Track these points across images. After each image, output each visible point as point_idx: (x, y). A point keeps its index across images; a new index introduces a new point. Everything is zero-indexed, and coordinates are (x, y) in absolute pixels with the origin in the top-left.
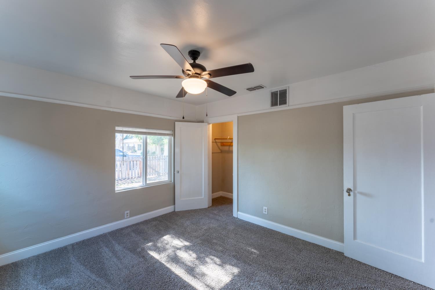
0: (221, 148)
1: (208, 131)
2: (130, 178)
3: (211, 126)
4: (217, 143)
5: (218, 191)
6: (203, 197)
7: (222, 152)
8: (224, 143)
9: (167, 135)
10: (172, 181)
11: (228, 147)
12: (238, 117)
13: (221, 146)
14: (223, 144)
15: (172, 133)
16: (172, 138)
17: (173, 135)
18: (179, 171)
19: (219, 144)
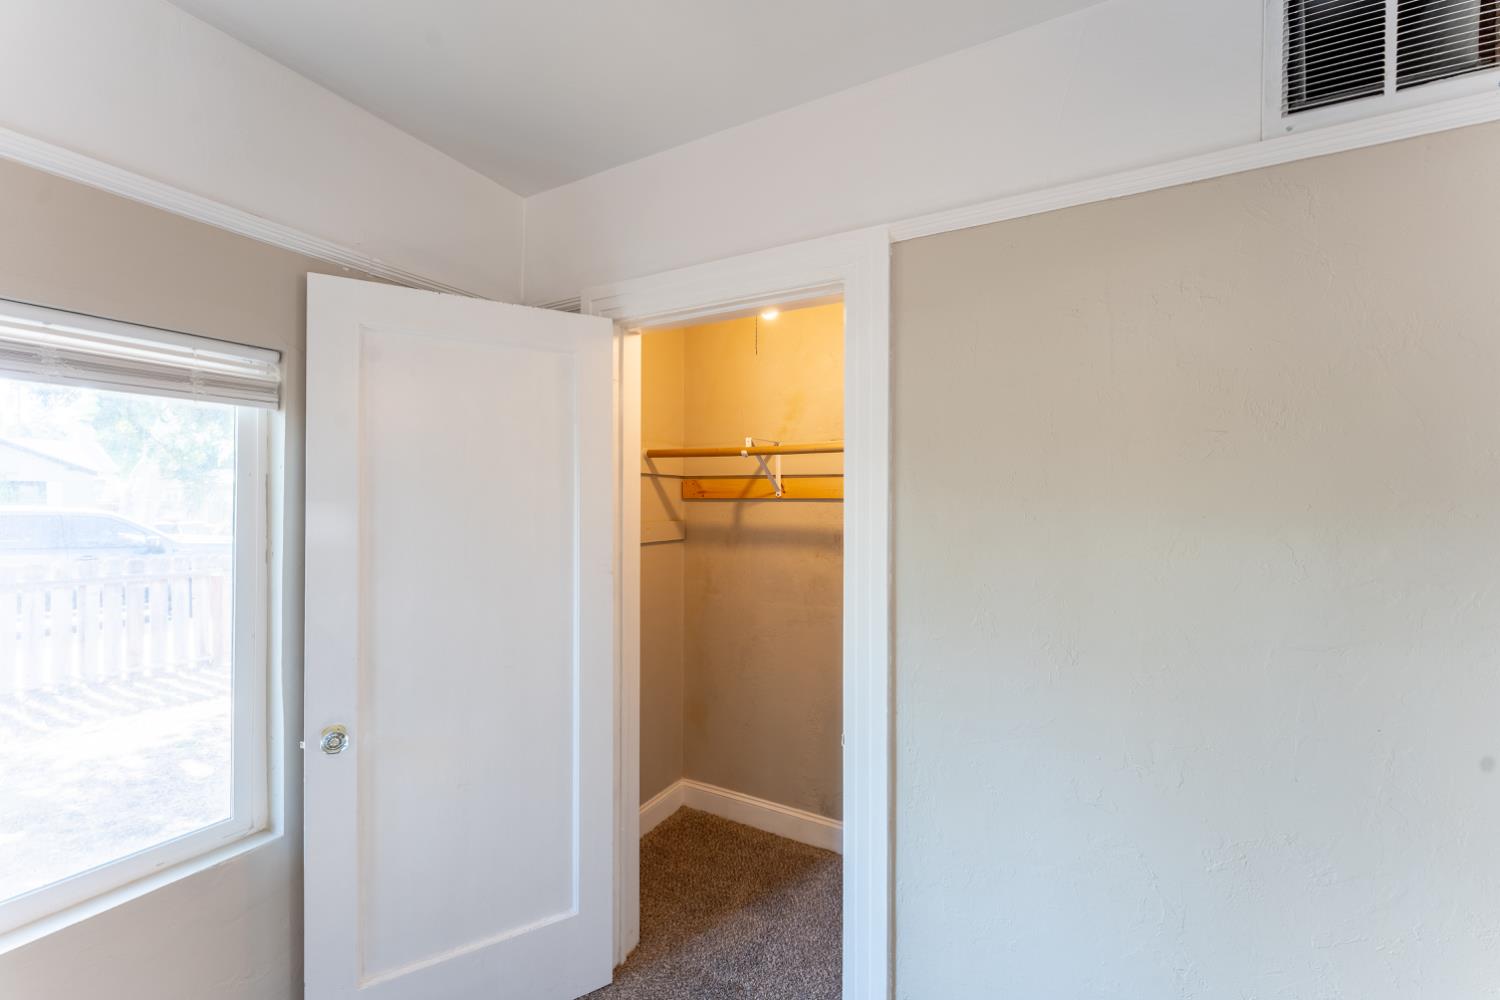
0: (681, 509)
1: (616, 386)
2: (147, 673)
3: (634, 345)
4: (660, 479)
5: (667, 784)
6: (574, 910)
7: (689, 535)
8: (700, 481)
9: (218, 386)
10: (280, 830)
11: (731, 505)
12: (895, 246)
13: (684, 499)
14: (695, 490)
15: (276, 376)
16: (280, 420)
17: (289, 395)
18: (341, 736)
19: (673, 489)
